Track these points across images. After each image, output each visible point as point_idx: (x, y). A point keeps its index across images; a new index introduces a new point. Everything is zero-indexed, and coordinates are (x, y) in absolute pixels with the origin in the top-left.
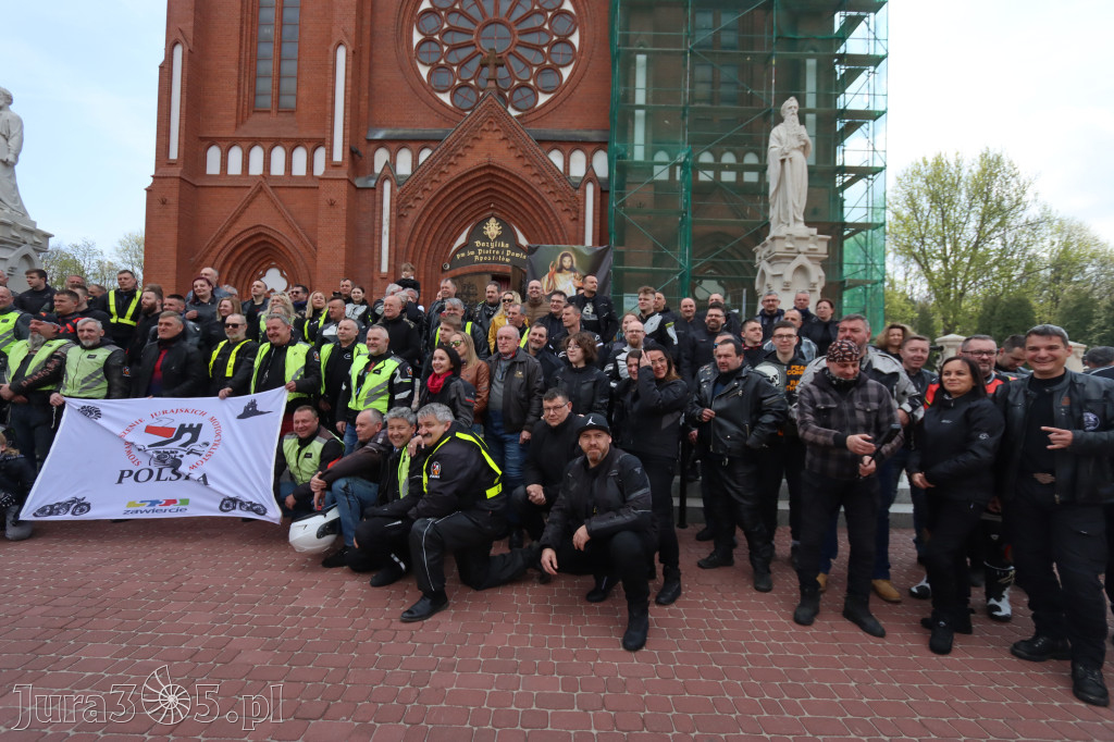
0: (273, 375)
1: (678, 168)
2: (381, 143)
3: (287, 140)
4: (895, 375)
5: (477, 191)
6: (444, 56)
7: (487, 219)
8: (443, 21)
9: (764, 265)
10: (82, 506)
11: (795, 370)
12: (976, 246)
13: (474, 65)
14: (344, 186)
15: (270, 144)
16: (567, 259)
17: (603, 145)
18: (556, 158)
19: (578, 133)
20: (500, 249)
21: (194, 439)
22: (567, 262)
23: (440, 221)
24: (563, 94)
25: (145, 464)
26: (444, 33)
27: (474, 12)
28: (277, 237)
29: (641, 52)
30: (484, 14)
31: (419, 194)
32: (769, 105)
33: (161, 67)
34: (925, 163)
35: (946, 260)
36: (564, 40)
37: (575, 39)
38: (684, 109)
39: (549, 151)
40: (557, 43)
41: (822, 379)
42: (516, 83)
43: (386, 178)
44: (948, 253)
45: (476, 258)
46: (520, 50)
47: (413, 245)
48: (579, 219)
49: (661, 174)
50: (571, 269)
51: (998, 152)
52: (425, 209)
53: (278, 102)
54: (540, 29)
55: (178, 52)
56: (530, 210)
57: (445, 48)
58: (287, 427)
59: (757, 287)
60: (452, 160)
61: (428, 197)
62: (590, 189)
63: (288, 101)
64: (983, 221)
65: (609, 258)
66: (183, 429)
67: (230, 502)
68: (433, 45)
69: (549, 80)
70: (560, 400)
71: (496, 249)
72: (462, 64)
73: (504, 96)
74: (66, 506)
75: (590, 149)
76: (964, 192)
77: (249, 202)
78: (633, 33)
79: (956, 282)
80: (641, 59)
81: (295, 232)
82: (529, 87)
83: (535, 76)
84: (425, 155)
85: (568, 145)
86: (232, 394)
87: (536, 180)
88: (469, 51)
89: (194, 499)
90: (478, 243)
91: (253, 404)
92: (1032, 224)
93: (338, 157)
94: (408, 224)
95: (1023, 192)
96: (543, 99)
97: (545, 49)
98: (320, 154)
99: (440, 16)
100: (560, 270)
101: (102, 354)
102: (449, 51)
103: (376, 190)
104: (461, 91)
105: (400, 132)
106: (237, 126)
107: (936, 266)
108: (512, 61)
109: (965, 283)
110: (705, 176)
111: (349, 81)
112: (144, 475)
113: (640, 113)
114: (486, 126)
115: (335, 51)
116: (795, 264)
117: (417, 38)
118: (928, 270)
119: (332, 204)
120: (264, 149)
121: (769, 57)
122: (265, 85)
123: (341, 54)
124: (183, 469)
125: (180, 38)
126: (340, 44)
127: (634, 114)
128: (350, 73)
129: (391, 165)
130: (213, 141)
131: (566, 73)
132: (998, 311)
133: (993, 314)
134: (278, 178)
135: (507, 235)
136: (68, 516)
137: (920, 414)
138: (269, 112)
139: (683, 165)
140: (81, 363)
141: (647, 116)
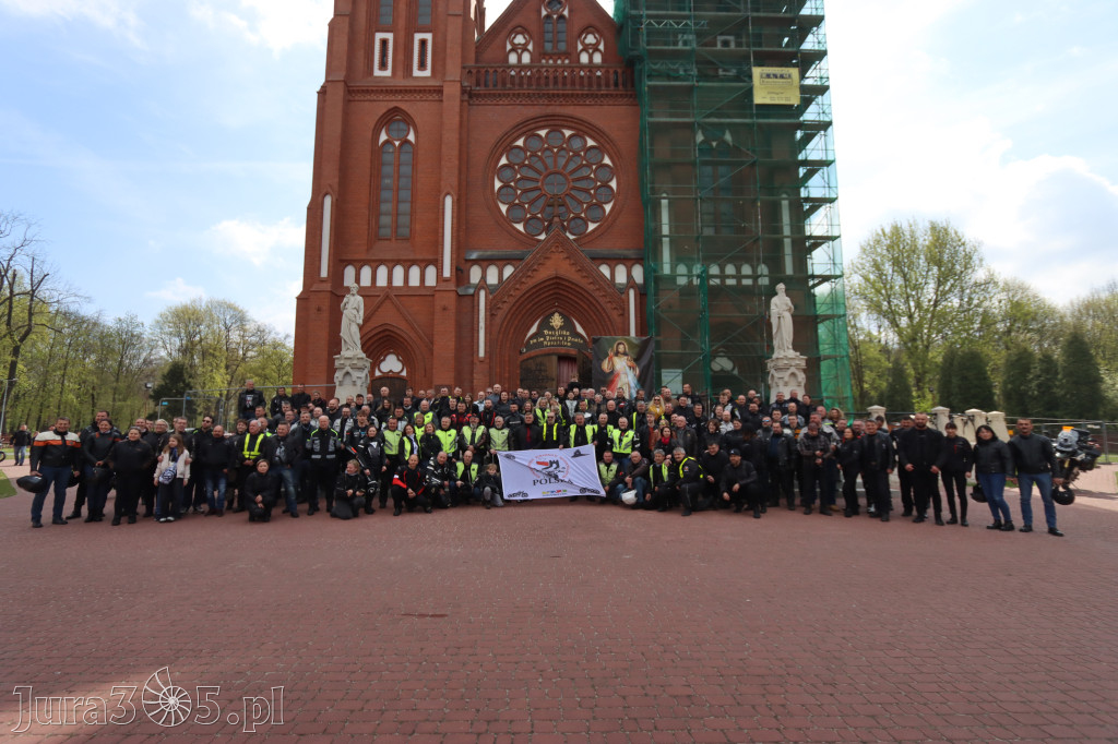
0: (581, 439)
1: (695, 278)
2: (475, 262)
3: (405, 261)
4: (831, 434)
5: (547, 294)
6: (518, 197)
7: (553, 314)
8: (516, 172)
9: (773, 371)
10: (526, 495)
11: (797, 431)
12: (935, 305)
13: (541, 202)
14: (453, 295)
15: (391, 264)
16: (621, 347)
17: (640, 260)
18: (605, 270)
19: (620, 252)
20: (563, 336)
21: (558, 466)
22: (621, 348)
23: (519, 317)
24: (607, 224)
25: (542, 477)
26: (517, 181)
27: (539, 166)
28: (398, 332)
29: (664, 198)
30: (546, 168)
31: (506, 299)
32: (757, 234)
33: (309, 209)
34: (884, 233)
35: (911, 317)
36: (606, 185)
37: (613, 184)
38: (698, 238)
39: (600, 265)
40: (600, 187)
41: (806, 435)
42: (572, 215)
43: (483, 288)
44: (913, 310)
45: (545, 343)
46: (572, 192)
47: (501, 336)
48: (624, 314)
49: (682, 281)
50: (625, 354)
51: (944, 224)
52: (511, 309)
53: (396, 232)
54: (588, 178)
55: (328, 201)
56: (586, 307)
57: (519, 192)
58: (599, 458)
59: (770, 382)
60: (529, 273)
61: (512, 300)
62: (632, 293)
63: (405, 231)
64: (940, 283)
65: (652, 345)
66: (551, 463)
67: (583, 490)
68: (509, 189)
69: (597, 213)
70: (714, 446)
71: (560, 336)
72: (531, 203)
73: (563, 225)
74: (519, 494)
75: (629, 263)
76: (922, 257)
77: (379, 307)
78: (657, 186)
79: (922, 337)
80: (664, 202)
81: (413, 328)
82: (582, 218)
83: (585, 211)
84: (508, 271)
85: (613, 261)
86: (564, 447)
87: (592, 287)
88: (536, 193)
89: (568, 489)
90: (546, 332)
91: (578, 451)
92: (980, 285)
93: (447, 273)
94: (498, 320)
95: (971, 258)
96: (592, 227)
97: (592, 192)
98: (431, 272)
99: (514, 168)
100: (617, 354)
101: (506, 431)
102: (522, 194)
103: (474, 297)
104: (530, 222)
105: (489, 253)
106: (368, 250)
107: (904, 321)
108: (568, 200)
109: (929, 336)
110: (715, 282)
111: (455, 220)
112: (543, 482)
113: (666, 240)
114: (553, 249)
115: (444, 199)
116: (790, 372)
117: (498, 184)
118: (897, 326)
119: (445, 309)
120: (388, 267)
121: (754, 201)
122: (385, 220)
123: (449, 201)
124: (560, 477)
125: (329, 190)
126: (448, 194)
127: (661, 240)
128: (455, 215)
129: (484, 277)
130: (350, 262)
131: (608, 208)
132: (955, 363)
133: (951, 364)
134: (398, 288)
135: (568, 325)
136: (521, 498)
137: (839, 446)
138: (390, 240)
139: (698, 276)
140: (499, 436)
141: (671, 242)
